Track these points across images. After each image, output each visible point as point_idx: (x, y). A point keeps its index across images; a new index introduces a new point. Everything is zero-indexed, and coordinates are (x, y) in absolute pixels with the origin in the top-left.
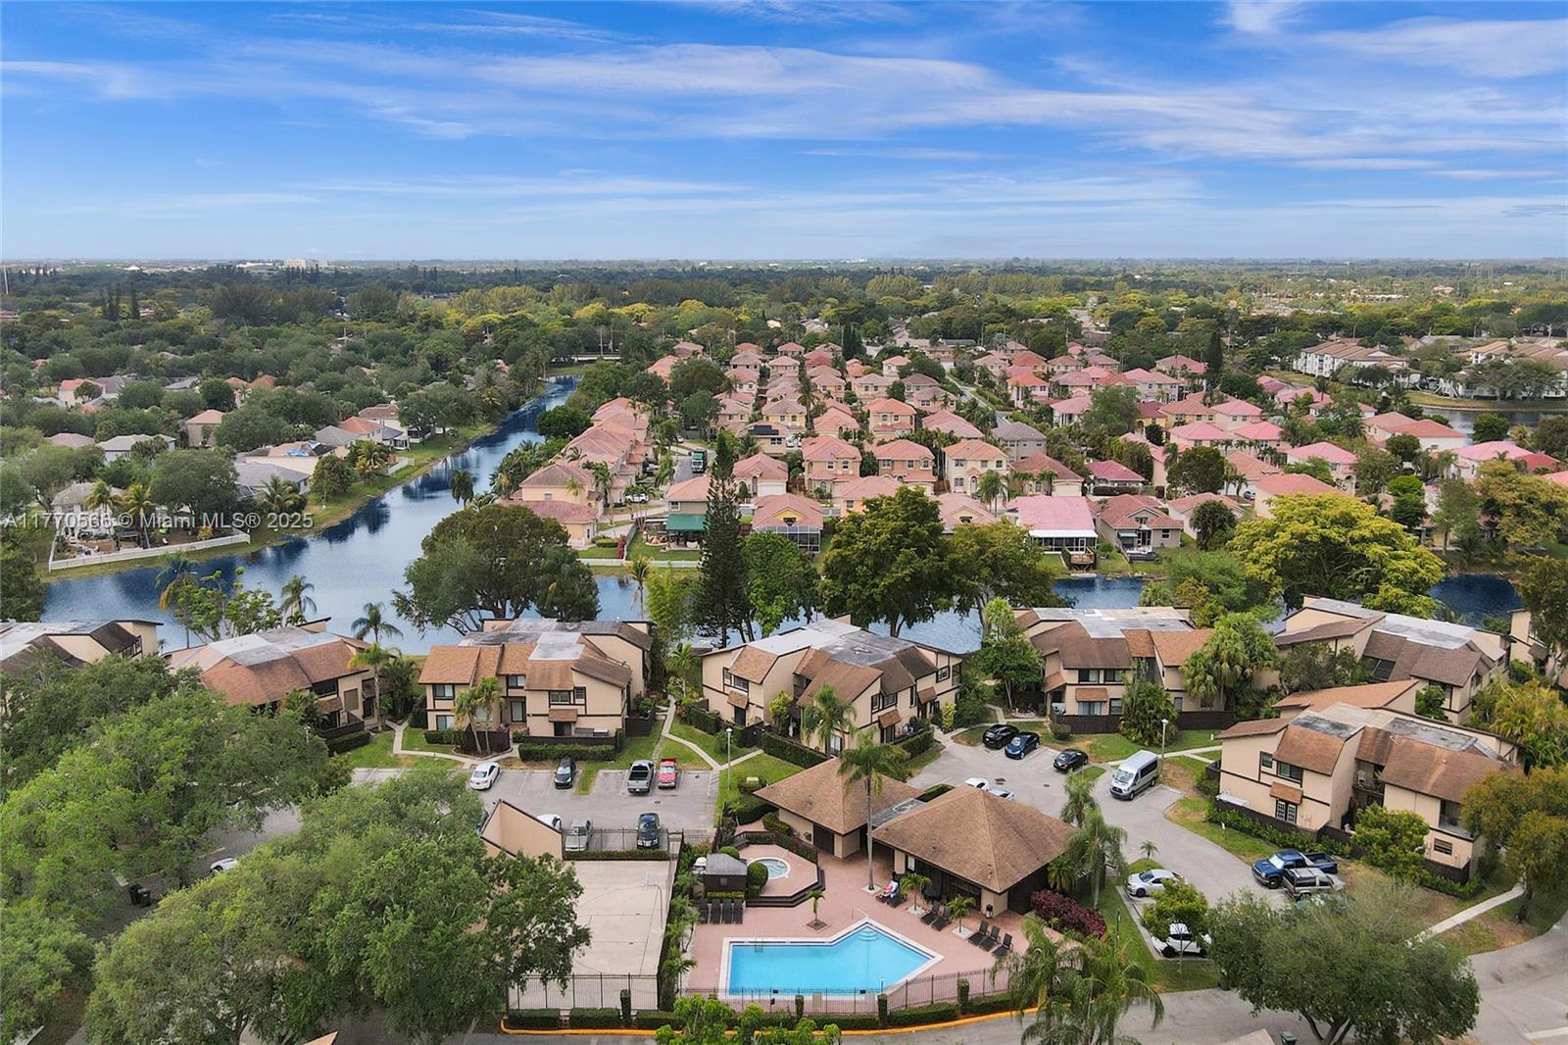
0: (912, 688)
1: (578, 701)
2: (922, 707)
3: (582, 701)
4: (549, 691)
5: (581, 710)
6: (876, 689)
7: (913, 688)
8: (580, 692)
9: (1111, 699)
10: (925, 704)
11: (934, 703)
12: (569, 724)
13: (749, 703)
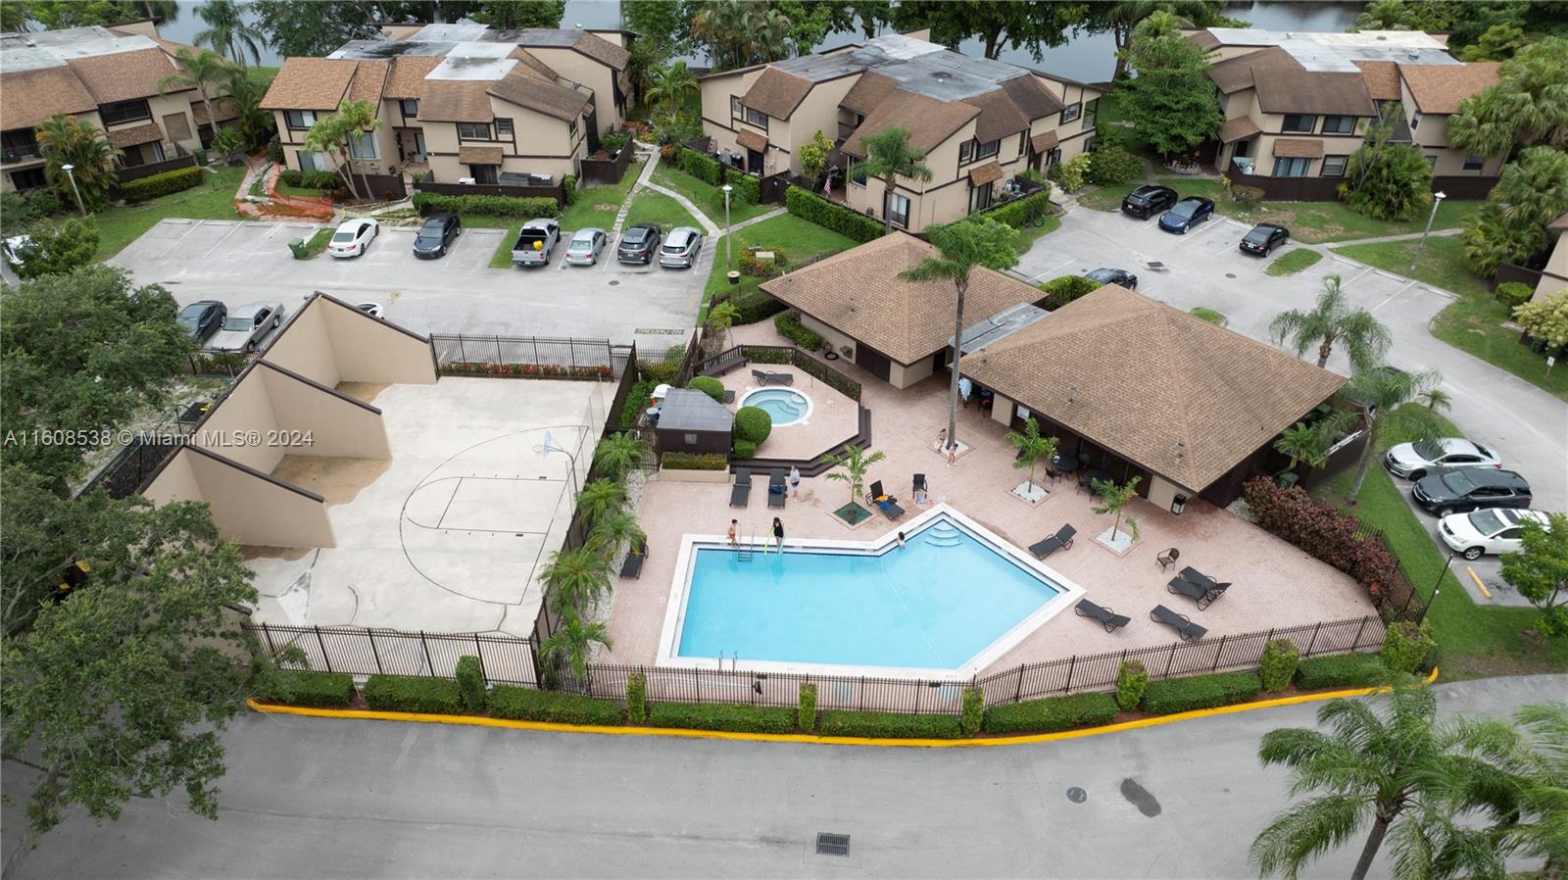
0: (1023, 133)
1: (501, 137)
2: (1034, 159)
3: (509, 137)
4: (458, 124)
5: (509, 149)
6: (969, 133)
7: (1025, 133)
8: (506, 124)
9: (1327, 156)
10: (1040, 154)
11: (1054, 153)
12: (493, 167)
13: (768, 145)
